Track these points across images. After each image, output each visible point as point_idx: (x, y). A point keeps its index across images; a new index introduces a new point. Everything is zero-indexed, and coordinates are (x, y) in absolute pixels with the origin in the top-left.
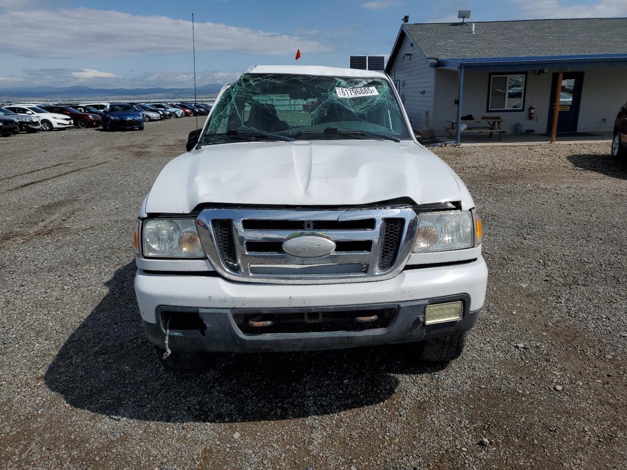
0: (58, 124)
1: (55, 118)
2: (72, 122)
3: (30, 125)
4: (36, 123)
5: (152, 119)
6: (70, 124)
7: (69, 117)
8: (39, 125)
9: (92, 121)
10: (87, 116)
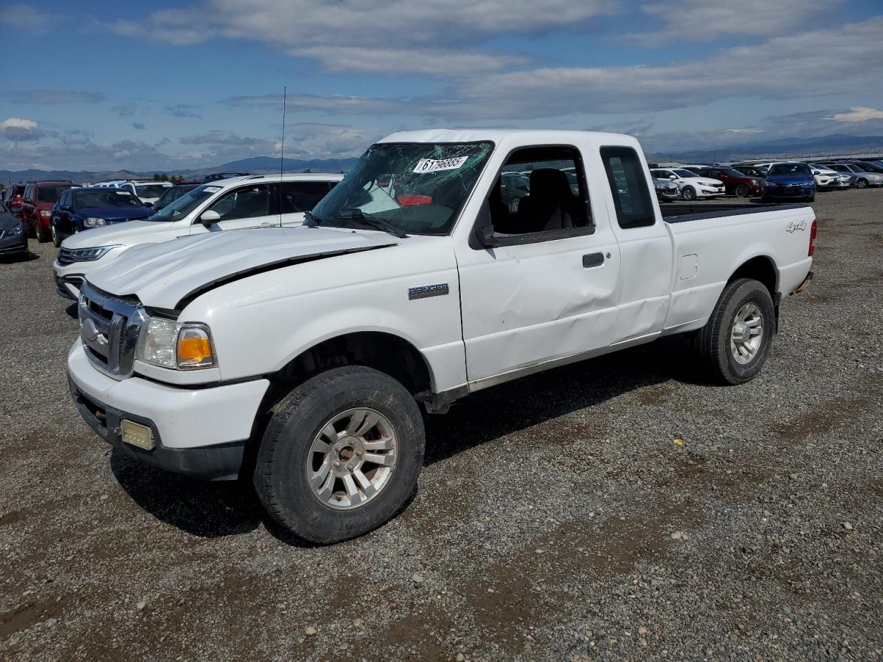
0: (703, 191)
1: (700, 184)
2: (724, 189)
3: (663, 193)
4: (673, 191)
5: (870, 184)
6: (720, 191)
7: (721, 182)
8: (677, 193)
9: (755, 188)
10: (749, 181)
